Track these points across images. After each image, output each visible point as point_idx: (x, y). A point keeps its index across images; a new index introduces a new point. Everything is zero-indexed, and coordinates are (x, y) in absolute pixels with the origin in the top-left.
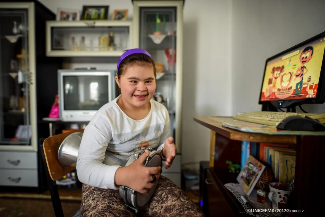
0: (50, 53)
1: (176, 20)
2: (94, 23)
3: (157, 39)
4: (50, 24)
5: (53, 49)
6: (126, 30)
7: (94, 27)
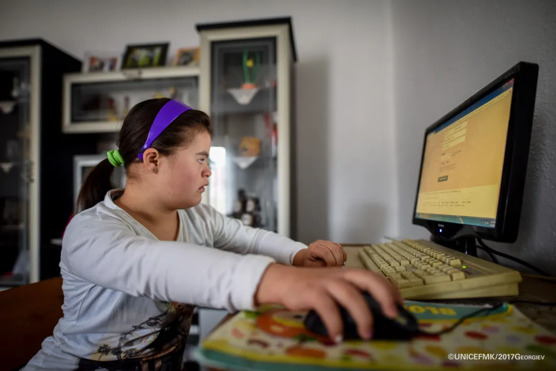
0: (69, 126)
1: (275, 61)
2: (140, 73)
3: (244, 96)
4: (69, 80)
5: (74, 120)
6: (193, 81)
7: (139, 80)
